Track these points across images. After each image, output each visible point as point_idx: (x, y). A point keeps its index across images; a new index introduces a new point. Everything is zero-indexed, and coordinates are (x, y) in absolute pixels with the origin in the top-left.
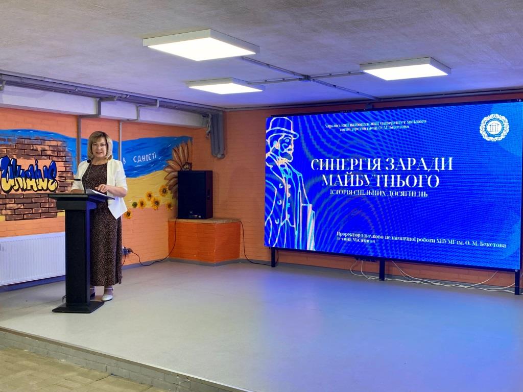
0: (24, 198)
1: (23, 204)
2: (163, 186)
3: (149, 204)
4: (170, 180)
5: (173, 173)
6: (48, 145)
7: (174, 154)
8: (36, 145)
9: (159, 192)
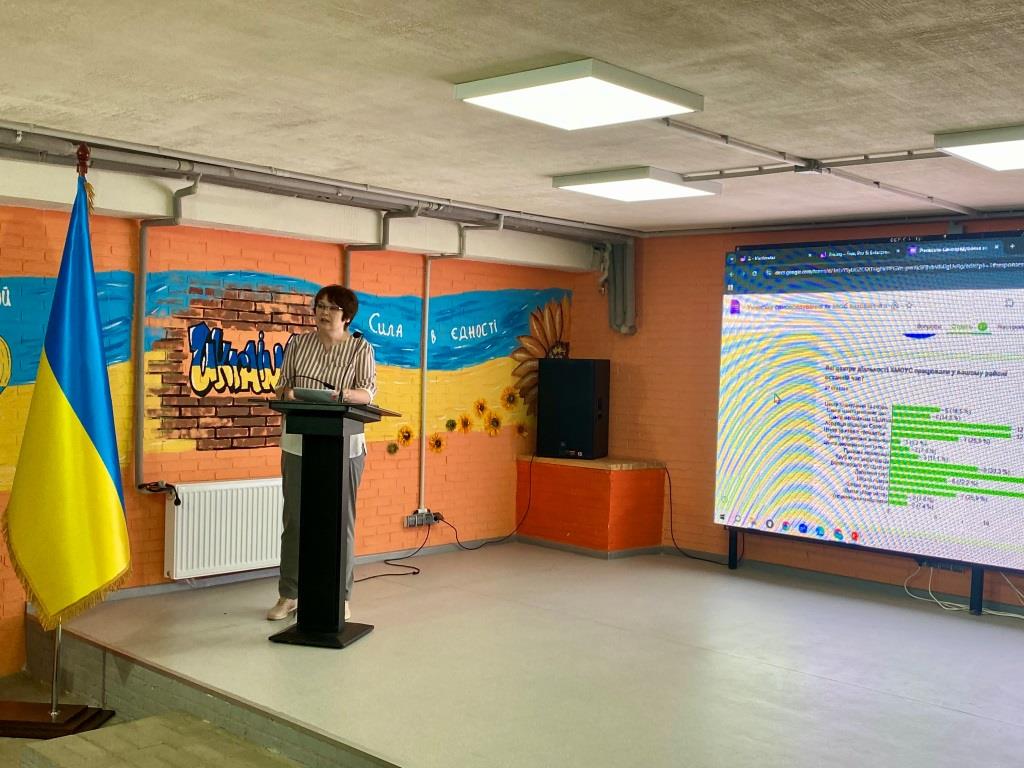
0: (233, 406)
1: (233, 417)
2: (508, 389)
3: (479, 424)
4: (523, 377)
5: (529, 364)
6: (285, 304)
7: (534, 324)
8: (261, 302)
9: (500, 401)
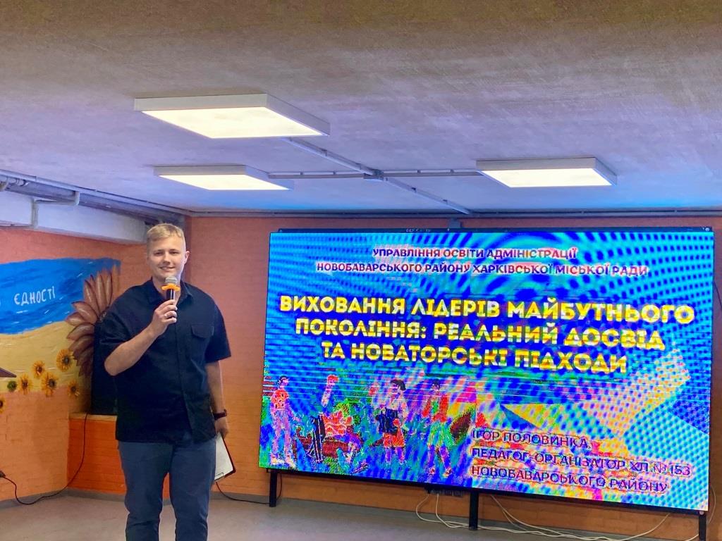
2: (63, 351)
3: (37, 385)
4: (77, 340)
5: (83, 328)
7: (87, 290)
9: (56, 363)
